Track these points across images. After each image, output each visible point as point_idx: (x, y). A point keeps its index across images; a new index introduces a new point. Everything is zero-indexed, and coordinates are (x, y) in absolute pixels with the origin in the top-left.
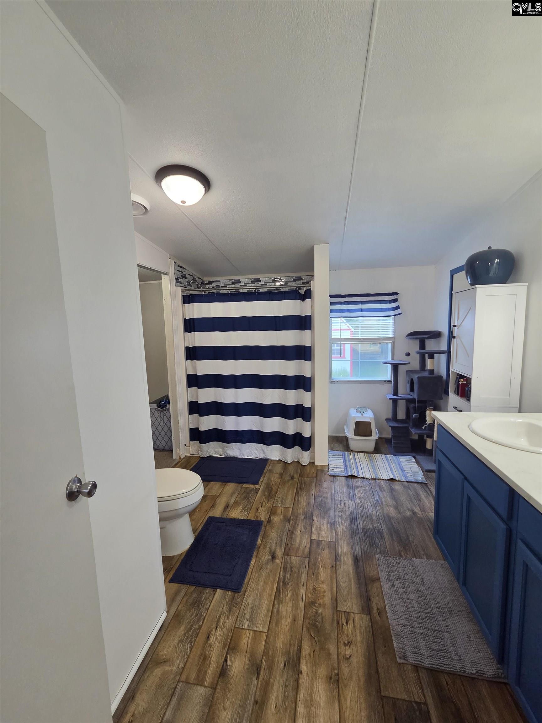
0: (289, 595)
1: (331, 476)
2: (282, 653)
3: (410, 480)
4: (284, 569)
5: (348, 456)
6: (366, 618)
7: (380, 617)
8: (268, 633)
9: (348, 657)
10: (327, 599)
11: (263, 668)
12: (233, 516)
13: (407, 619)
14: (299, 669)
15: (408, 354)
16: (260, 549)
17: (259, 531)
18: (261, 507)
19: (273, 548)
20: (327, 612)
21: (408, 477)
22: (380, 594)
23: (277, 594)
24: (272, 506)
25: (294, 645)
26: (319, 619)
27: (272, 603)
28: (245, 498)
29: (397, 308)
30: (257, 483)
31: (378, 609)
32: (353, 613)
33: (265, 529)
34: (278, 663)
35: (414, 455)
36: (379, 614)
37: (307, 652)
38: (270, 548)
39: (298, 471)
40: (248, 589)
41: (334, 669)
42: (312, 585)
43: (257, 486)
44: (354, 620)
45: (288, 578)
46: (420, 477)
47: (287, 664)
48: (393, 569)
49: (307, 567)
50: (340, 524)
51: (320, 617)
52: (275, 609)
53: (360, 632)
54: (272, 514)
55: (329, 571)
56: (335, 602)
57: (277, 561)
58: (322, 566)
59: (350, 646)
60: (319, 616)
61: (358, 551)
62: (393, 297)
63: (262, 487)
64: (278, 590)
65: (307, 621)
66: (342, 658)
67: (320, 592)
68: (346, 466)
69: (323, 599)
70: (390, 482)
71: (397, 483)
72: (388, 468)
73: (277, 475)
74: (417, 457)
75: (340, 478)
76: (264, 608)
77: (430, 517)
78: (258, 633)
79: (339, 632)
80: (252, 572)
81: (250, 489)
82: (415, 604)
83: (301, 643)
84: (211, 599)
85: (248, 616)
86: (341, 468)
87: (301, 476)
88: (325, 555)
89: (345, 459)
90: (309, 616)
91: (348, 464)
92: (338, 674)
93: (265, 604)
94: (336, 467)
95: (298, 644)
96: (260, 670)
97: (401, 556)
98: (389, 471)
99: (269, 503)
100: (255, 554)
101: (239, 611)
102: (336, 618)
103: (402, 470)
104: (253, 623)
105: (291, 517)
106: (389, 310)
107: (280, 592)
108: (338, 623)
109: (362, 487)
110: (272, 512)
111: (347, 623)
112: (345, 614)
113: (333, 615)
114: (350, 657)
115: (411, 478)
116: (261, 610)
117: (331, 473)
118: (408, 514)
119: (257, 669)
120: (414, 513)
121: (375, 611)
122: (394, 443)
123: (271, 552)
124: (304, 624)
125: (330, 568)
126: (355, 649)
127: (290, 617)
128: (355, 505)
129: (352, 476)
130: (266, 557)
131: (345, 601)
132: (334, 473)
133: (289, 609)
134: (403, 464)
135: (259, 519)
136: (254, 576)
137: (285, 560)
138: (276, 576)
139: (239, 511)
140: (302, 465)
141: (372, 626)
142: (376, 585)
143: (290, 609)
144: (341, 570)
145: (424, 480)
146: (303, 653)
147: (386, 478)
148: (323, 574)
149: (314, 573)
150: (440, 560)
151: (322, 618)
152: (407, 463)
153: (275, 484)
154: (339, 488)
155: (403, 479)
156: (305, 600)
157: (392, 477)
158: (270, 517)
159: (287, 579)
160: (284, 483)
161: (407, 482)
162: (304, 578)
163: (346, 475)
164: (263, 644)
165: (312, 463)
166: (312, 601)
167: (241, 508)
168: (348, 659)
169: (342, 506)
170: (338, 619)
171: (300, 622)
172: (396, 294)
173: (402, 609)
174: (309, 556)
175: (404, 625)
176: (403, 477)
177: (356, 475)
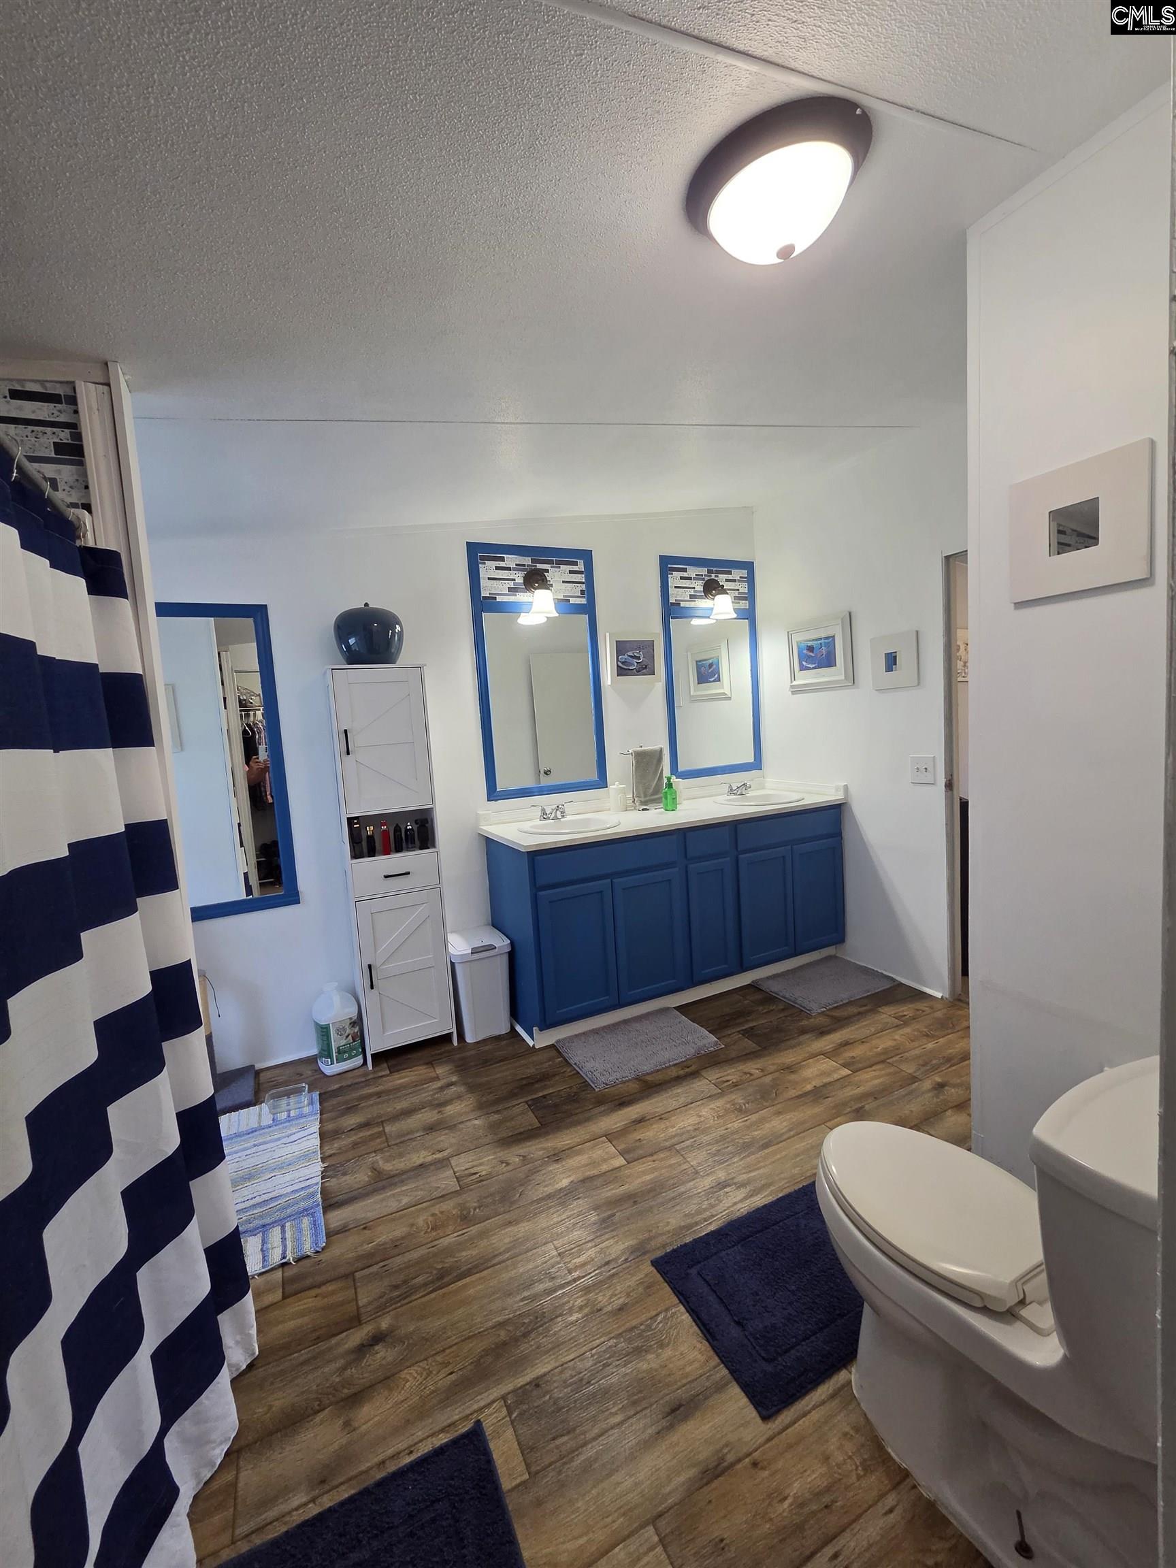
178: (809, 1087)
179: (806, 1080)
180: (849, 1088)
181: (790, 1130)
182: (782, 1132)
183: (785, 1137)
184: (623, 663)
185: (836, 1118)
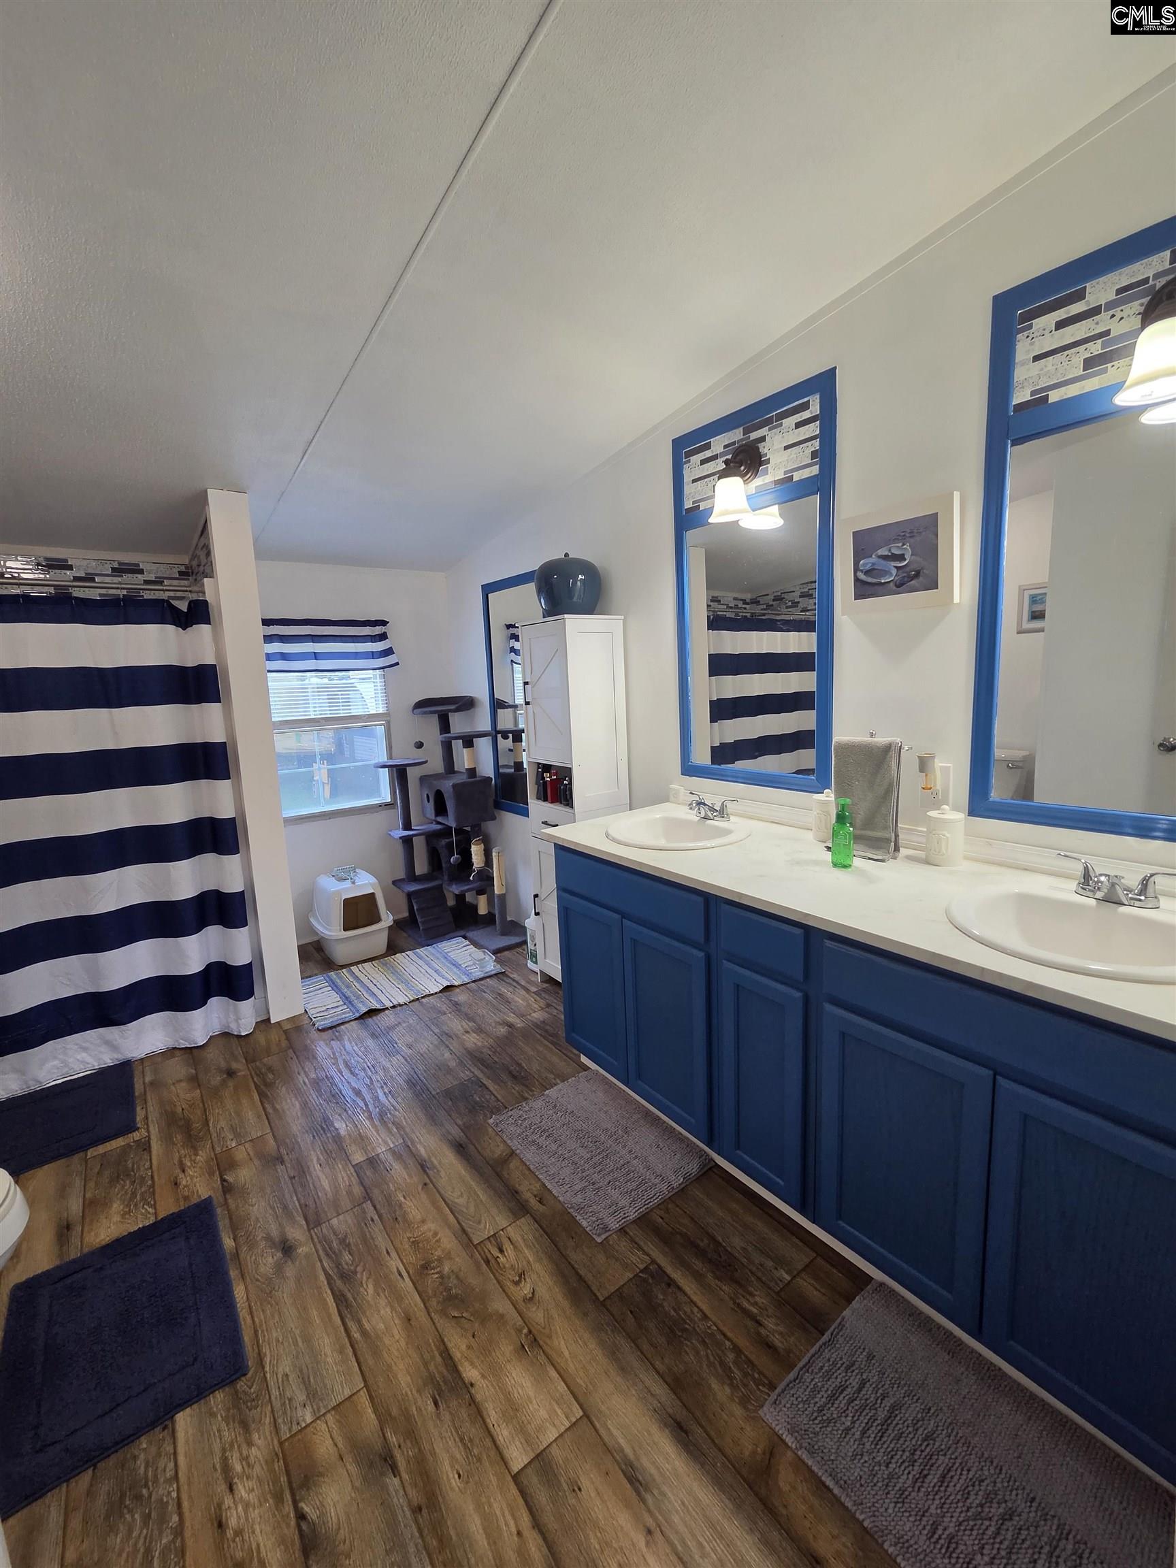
0: (369, 1290)
1: (323, 1030)
2: (418, 1391)
3: (477, 978)
4: (327, 1255)
5: (340, 978)
6: (524, 1222)
7: (544, 1205)
8: (366, 1386)
9: (531, 1295)
10: (448, 1241)
11: (397, 1446)
12: (103, 1237)
13: (581, 1180)
14: (465, 1383)
15: (420, 745)
16: (242, 1256)
17: (215, 1223)
18: (184, 1171)
19: (275, 1233)
20: (460, 1261)
21: (471, 973)
22: (527, 1172)
23: (340, 1308)
24: (215, 1155)
25: (433, 1357)
26: (453, 1282)
27: (342, 1329)
28: (115, 1179)
29: (388, 652)
30: (131, 1127)
31: (535, 1196)
32: (502, 1230)
33: (228, 1210)
34: (421, 1410)
35: (462, 933)
36: (540, 1202)
37: (464, 1347)
38: (268, 1238)
39: (236, 1053)
40: (266, 1350)
41: (519, 1331)
42: (406, 1240)
43: (136, 1136)
44: (509, 1239)
45: (347, 1264)
46: (491, 966)
47: (437, 1397)
48: (526, 1123)
49: (376, 1217)
50: (398, 1107)
51: (453, 1277)
52: (355, 1335)
53: (528, 1246)
54: (225, 1170)
55: (424, 1196)
56: (463, 1235)
57: (302, 1250)
58: (405, 1198)
59: (525, 1279)
60: (449, 1278)
61: (456, 1132)
62: (378, 630)
63: (154, 1130)
64: (340, 1299)
65: (434, 1303)
66: (523, 1304)
67: (428, 1241)
68: (347, 998)
69: (439, 1246)
70: (445, 994)
71: (458, 990)
72: (430, 971)
73: (184, 1084)
74: (470, 934)
75: (347, 1025)
76: (329, 1353)
77: (535, 1021)
78: (347, 1403)
79: (497, 1274)
80: (251, 1313)
81: (118, 1150)
82: (582, 1152)
83: (443, 1341)
84: (170, 1449)
85: (301, 1397)
86: (337, 1007)
87: (250, 1059)
88: (399, 1173)
89: (336, 986)
90: (430, 1292)
91: (348, 993)
92: (530, 1332)
93: (327, 1345)
94: (325, 1008)
95: (438, 1349)
96: (392, 1457)
97: (526, 1099)
98: (435, 975)
99: (200, 1152)
100: (233, 1274)
101: (269, 1407)
102: (480, 1259)
103: (456, 965)
104: (321, 1400)
105: (281, 1150)
106: (373, 655)
107: (346, 1300)
108: (487, 1262)
109: (399, 1023)
110: (223, 1164)
111: (501, 1251)
112: (490, 1242)
113: (472, 1257)
114: (533, 1293)
115: (478, 974)
116: (325, 1363)
117: (320, 1024)
118: (503, 1030)
119: (386, 1460)
120: (510, 1026)
121: (533, 1202)
122: (423, 923)
123: (274, 1243)
124: (431, 1310)
125: (422, 1189)
126: (534, 1277)
127: (396, 1322)
128: (406, 1060)
129: (372, 1012)
130: (267, 1261)
131: (479, 1222)
132: (327, 1022)
133: (386, 1312)
134: (452, 955)
135: (195, 1200)
136: (262, 1317)
137: (318, 1238)
138: (316, 1278)
139: (117, 1218)
140: (239, 1037)
141: (541, 1227)
142: (514, 1164)
143: (388, 1310)
144: (443, 1182)
145: (499, 968)
146: (457, 1355)
147: (437, 990)
148: (414, 1209)
149: (396, 1219)
150: (579, 1073)
151: (457, 1277)
152: (457, 952)
153: (190, 1106)
154: (357, 1045)
155: (466, 980)
156: (408, 1273)
157: (446, 983)
158: (223, 1180)
159: (346, 1267)
160: (216, 1093)
161: (474, 982)
162: (381, 1241)
163: (358, 1015)
164: (370, 1411)
165: (264, 1023)
166: (422, 1265)
167: (117, 1206)
168: (531, 1299)
169: (381, 1073)
170: (484, 1257)
171: (421, 1315)
172: (384, 623)
173: (567, 1171)
174: (368, 1196)
175: (583, 1189)
176: (463, 977)
177: (379, 1007)
178: (470, 1373)
179: (494, 1371)
180: (459, 1454)
181: (364, 1333)
182: (364, 1321)
183: (351, 1324)
184: (867, 573)
185: (375, 1411)
